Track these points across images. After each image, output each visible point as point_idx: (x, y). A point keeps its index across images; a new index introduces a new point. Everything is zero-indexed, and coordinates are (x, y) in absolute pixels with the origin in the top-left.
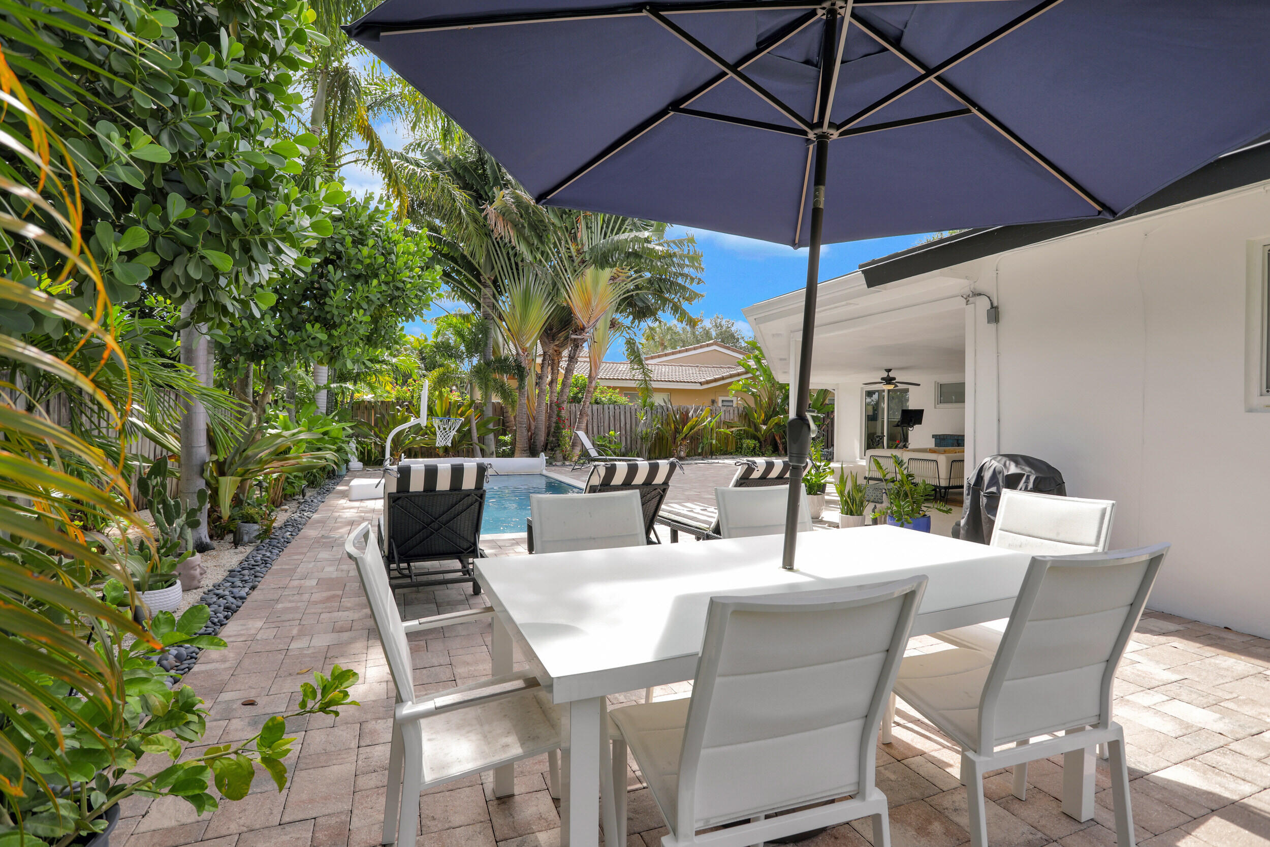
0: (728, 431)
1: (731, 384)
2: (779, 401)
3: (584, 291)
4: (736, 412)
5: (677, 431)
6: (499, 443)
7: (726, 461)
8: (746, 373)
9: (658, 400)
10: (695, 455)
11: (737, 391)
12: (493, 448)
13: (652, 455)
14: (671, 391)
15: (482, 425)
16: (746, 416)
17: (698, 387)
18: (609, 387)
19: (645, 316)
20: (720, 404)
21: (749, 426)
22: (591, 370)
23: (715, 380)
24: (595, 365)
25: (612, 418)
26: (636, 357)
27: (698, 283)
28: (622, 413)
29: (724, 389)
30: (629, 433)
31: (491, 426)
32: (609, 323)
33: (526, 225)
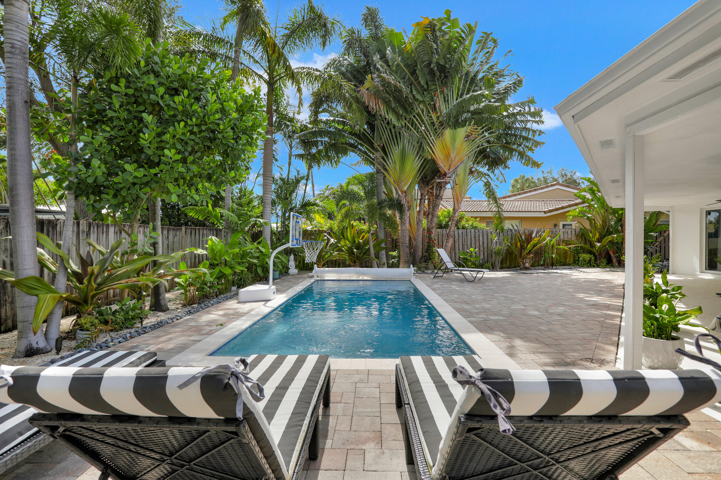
0: (566, 248)
1: (569, 211)
2: (613, 223)
3: (445, 147)
4: (573, 232)
5: (522, 247)
6: (388, 257)
7: (564, 271)
8: (583, 203)
9: (507, 225)
10: (539, 265)
11: (574, 217)
12: (385, 260)
13: (504, 265)
14: (522, 219)
15: (377, 245)
16: (582, 235)
17: (543, 215)
18: (472, 217)
19: (497, 164)
20: (561, 227)
21: (585, 243)
22: (454, 204)
23: (557, 209)
24: (457, 200)
25: (473, 238)
26: (491, 194)
27: (539, 135)
28: (481, 235)
29: (563, 216)
30: (486, 250)
31: (383, 245)
32: (468, 171)
33: (391, 99)
